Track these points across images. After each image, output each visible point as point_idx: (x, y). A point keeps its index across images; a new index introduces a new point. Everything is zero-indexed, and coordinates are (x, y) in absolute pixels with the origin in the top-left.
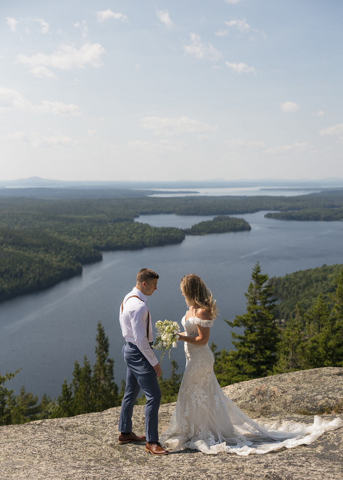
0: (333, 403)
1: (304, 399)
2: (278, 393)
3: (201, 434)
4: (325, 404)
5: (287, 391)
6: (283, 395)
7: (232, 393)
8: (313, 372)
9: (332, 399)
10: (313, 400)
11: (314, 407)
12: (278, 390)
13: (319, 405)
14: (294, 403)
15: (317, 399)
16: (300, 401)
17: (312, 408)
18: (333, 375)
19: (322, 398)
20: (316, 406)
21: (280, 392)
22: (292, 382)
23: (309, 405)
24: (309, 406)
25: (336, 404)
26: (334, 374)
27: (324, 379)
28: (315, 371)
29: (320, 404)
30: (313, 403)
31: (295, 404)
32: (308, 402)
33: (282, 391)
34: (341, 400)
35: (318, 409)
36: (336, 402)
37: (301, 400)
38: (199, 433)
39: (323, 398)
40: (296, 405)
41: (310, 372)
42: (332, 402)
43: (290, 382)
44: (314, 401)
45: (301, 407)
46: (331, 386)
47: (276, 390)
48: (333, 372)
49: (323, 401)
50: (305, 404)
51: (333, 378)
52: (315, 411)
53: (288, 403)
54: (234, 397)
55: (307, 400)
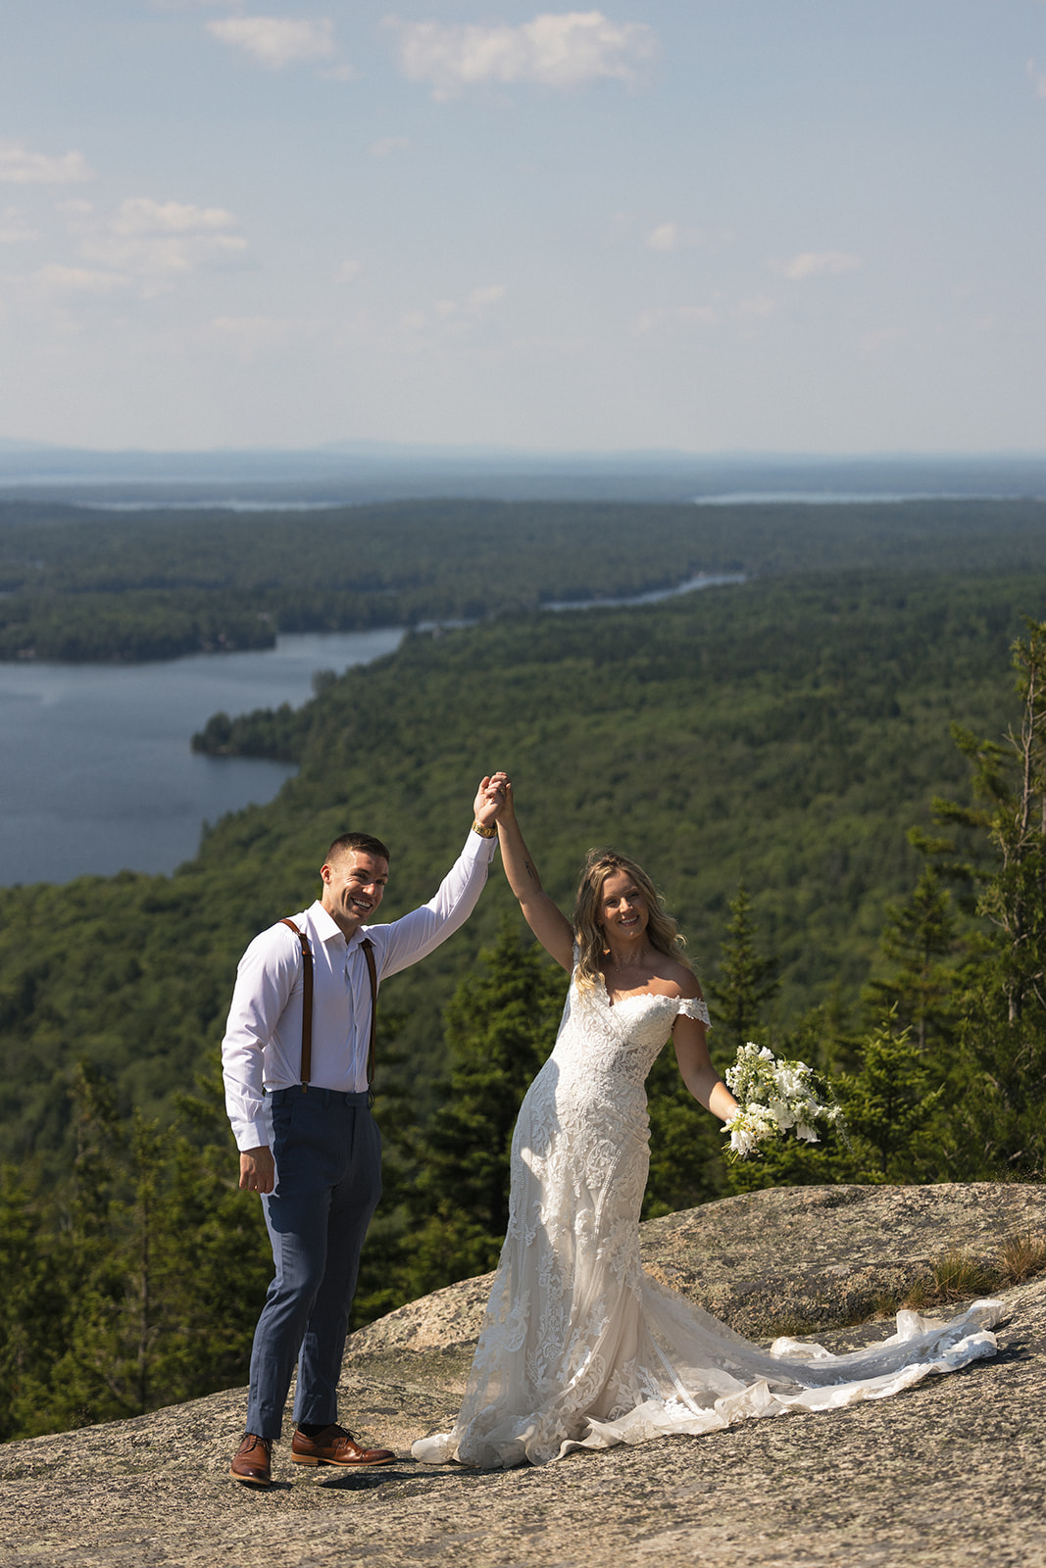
0: (895, 1281)
1: (782, 1285)
2: (670, 1282)
3: (626, 1391)
4: (867, 1286)
5: (700, 1273)
6: (693, 1286)
7: (452, 1320)
8: (731, 1207)
9: (889, 1269)
10: (815, 1284)
11: (827, 1306)
12: (665, 1273)
13: (844, 1294)
14: (744, 1305)
15: (834, 1278)
16: (766, 1296)
17: (818, 1309)
18: (811, 1207)
19: (852, 1269)
20: (832, 1301)
21: (677, 1278)
22: (692, 1244)
23: (805, 1301)
24: (805, 1306)
25: (907, 1280)
26: (814, 1204)
27: (791, 1224)
28: (740, 1203)
29: (850, 1289)
30: (822, 1293)
31: (749, 1308)
32: (799, 1293)
33: (684, 1274)
34: (921, 1265)
35: (840, 1308)
36: (905, 1273)
37: (773, 1290)
38: (621, 1390)
39: (857, 1270)
40: (755, 1311)
41: (722, 1209)
42: (893, 1278)
43: (688, 1247)
44: (825, 1284)
45: (777, 1314)
46: (835, 1240)
47: (661, 1274)
48: (811, 1199)
49: (860, 1277)
50: (788, 1302)
51: (819, 1216)
52: (832, 1317)
53: (720, 1309)
54: (467, 1331)
55: (797, 1287)
